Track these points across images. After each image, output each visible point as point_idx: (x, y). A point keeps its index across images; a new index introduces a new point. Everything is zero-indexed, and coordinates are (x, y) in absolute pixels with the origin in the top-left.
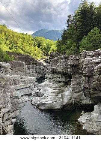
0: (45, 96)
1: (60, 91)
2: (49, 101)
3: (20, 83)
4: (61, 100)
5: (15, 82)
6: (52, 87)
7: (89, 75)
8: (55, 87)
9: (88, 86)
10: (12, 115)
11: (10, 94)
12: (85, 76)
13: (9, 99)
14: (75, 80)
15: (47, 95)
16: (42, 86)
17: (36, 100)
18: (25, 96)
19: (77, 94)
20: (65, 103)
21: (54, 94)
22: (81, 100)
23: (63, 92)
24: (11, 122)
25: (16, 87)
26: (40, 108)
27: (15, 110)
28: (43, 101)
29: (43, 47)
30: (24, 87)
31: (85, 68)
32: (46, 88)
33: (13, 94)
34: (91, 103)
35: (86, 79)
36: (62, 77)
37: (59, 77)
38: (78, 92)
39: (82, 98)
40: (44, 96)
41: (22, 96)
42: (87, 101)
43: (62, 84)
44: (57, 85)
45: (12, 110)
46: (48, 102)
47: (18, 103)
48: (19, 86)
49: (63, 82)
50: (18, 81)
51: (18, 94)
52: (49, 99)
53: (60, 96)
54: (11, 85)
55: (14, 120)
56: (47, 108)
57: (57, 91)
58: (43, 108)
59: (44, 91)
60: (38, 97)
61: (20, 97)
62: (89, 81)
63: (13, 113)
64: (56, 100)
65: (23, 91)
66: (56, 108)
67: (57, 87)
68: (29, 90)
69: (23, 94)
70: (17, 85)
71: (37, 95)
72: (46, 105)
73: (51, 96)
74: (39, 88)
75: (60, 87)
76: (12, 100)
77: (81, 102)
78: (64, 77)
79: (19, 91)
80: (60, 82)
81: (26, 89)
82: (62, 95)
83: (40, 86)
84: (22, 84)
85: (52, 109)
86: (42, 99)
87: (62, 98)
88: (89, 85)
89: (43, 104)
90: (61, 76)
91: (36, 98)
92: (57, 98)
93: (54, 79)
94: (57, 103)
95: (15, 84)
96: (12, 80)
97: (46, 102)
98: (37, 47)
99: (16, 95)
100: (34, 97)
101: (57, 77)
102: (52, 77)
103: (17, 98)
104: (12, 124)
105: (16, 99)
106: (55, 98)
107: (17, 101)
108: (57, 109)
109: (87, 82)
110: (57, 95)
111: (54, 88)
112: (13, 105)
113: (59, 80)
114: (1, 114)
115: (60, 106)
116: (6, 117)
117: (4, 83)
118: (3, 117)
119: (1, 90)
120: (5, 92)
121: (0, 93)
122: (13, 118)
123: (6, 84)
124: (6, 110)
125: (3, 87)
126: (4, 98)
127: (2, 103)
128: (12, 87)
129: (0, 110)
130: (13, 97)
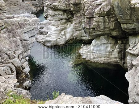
0: (49, 35)
1: (62, 28)
2: (53, 38)
3: (25, 26)
4: (64, 37)
5: (20, 26)
6: (55, 24)
7: (90, 17)
8: (57, 24)
9: (88, 27)
10: (25, 54)
12: (87, 18)
13: (19, 43)
14: (77, 19)
15: (51, 33)
16: (45, 24)
17: (41, 38)
18: (32, 38)
19: (79, 32)
20: (68, 39)
21: (58, 32)
22: (82, 37)
23: (65, 29)
24: (26, 59)
25: (23, 30)
26: (46, 44)
27: (27, 51)
28: (48, 39)
30: (30, 30)
31: (87, 10)
32: (49, 26)
33: (22, 37)
34: (89, 38)
35: (87, 20)
36: (64, 15)
37: (60, 14)
38: (80, 30)
39: (82, 36)
41: (30, 37)
42: (86, 37)
43: (64, 21)
44: (59, 23)
45: (24, 51)
47: (28, 44)
48: (25, 29)
49: (65, 19)
50: (23, 24)
51: (26, 36)
52: (54, 37)
53: (63, 33)
54: (17, 29)
55: (27, 58)
56: (52, 44)
57: (60, 29)
58: (49, 44)
59: (47, 29)
60: (42, 35)
61: (28, 39)
62: (90, 23)
63: (26, 53)
64: (60, 37)
65: (29, 33)
66: (61, 44)
67: (59, 25)
68: (35, 32)
70: (23, 28)
71: (41, 33)
72: (52, 42)
73: (55, 33)
74: (42, 26)
75: (62, 24)
76: (22, 43)
77: (81, 38)
78: (66, 14)
79: (26, 34)
80: (62, 19)
81: (32, 31)
82: (64, 32)
83: (43, 24)
84: (28, 27)
85: (57, 45)
86: (46, 37)
87: (65, 35)
88: (90, 26)
89: (48, 41)
90: (62, 13)
92: (60, 35)
93: (56, 17)
94: (61, 40)
95: (21, 27)
96: (17, 24)
97: (51, 40)
99: (25, 38)
100: (38, 35)
101: (59, 14)
102: (53, 14)
103: (26, 40)
104: (27, 61)
105: (25, 41)
106: (59, 35)
107: (27, 43)
109: (88, 23)
110: (60, 33)
111: (57, 26)
112: (24, 46)
113: (61, 17)
114: (16, 56)
115: (63, 42)
116: (21, 57)
117: (10, 28)
118: (19, 57)
119: (9, 35)
120: (13, 37)
121: (9, 38)
122: (26, 57)
123: (13, 29)
124: (20, 51)
125: (10, 32)
126: (15, 42)
127: (15, 47)
128: (19, 31)
129: (15, 53)
130: (22, 40)
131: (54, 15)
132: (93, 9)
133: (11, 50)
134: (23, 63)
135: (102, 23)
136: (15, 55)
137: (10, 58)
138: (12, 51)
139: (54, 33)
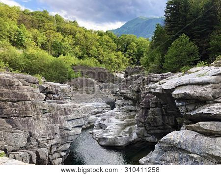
0: (108, 130)
1: (128, 123)
2: (111, 135)
3: (72, 112)
4: (128, 135)
5: (66, 112)
6: (120, 117)
7: (146, 107)
8: (123, 117)
10: (61, 148)
11: (59, 125)
12: (142, 108)
13: (58, 131)
15: (110, 127)
16: (108, 115)
18: (78, 129)
20: (133, 140)
21: (119, 127)
22: (145, 136)
23: (133, 124)
24: (61, 155)
25: (67, 117)
26: (100, 143)
27: (65, 143)
28: (105, 135)
29: (132, 51)
30: (76, 117)
31: (144, 98)
32: (112, 119)
33: (63, 125)
35: (143, 111)
36: (134, 105)
37: (129, 104)
40: (107, 128)
41: (74, 127)
42: (152, 138)
44: (126, 115)
45: (61, 142)
46: (110, 137)
47: (68, 135)
48: (70, 117)
50: (70, 110)
51: (69, 125)
52: (112, 133)
53: (127, 129)
54: (61, 115)
55: (63, 154)
56: (108, 144)
57: (124, 123)
58: (103, 143)
59: (108, 122)
60: (101, 130)
61: (70, 129)
63: (63, 146)
64: (121, 135)
65: (75, 122)
67: (125, 118)
68: (83, 121)
69: (75, 126)
70: (69, 115)
72: (108, 141)
74: (104, 117)
75: (130, 117)
76: (61, 132)
77: (145, 138)
79: (70, 122)
80: (131, 111)
81: (79, 120)
82: (130, 129)
83: (105, 115)
84: (75, 113)
85: (114, 146)
86: (104, 132)
87: (130, 132)
88: (145, 119)
89: (105, 139)
90: (132, 103)
91: (99, 130)
92: (122, 132)
93: (124, 107)
94: (122, 139)
95: (66, 114)
96: (63, 109)
97: (108, 137)
98: (120, 53)
99: (67, 127)
100: (96, 129)
101: (128, 104)
102: (121, 104)
103: (67, 129)
104: (61, 157)
105: (66, 131)
106: (120, 132)
107: (67, 133)
108: (120, 146)
109: (143, 115)
110: (124, 128)
111: (122, 119)
112: (62, 137)
113: (130, 107)
114: (48, 146)
115: (124, 143)
116: (54, 149)
117: (53, 113)
118: (51, 149)
119: (50, 120)
120: (54, 122)
121: (48, 123)
122: (62, 151)
123: (56, 114)
124: (54, 142)
125: (52, 117)
126: (52, 129)
127: (50, 135)
128: (63, 117)
129: (48, 141)
130: (62, 128)
131: (123, 105)
132: (150, 97)
133: (44, 136)
134: (55, 159)
135: (160, 116)
136: (46, 144)
137: (39, 147)
138: (45, 139)
139: (114, 127)
